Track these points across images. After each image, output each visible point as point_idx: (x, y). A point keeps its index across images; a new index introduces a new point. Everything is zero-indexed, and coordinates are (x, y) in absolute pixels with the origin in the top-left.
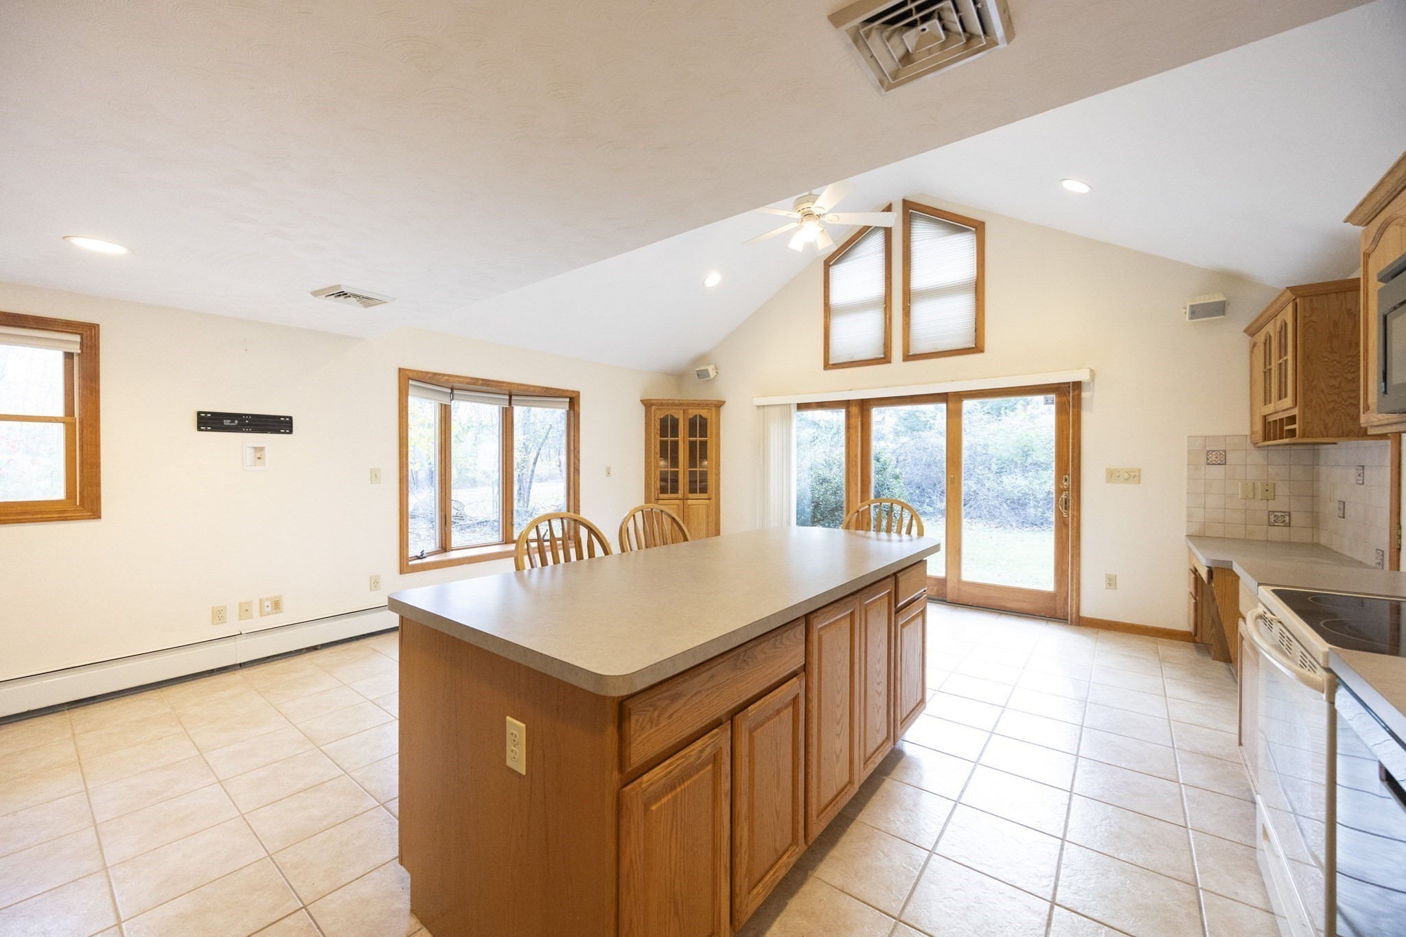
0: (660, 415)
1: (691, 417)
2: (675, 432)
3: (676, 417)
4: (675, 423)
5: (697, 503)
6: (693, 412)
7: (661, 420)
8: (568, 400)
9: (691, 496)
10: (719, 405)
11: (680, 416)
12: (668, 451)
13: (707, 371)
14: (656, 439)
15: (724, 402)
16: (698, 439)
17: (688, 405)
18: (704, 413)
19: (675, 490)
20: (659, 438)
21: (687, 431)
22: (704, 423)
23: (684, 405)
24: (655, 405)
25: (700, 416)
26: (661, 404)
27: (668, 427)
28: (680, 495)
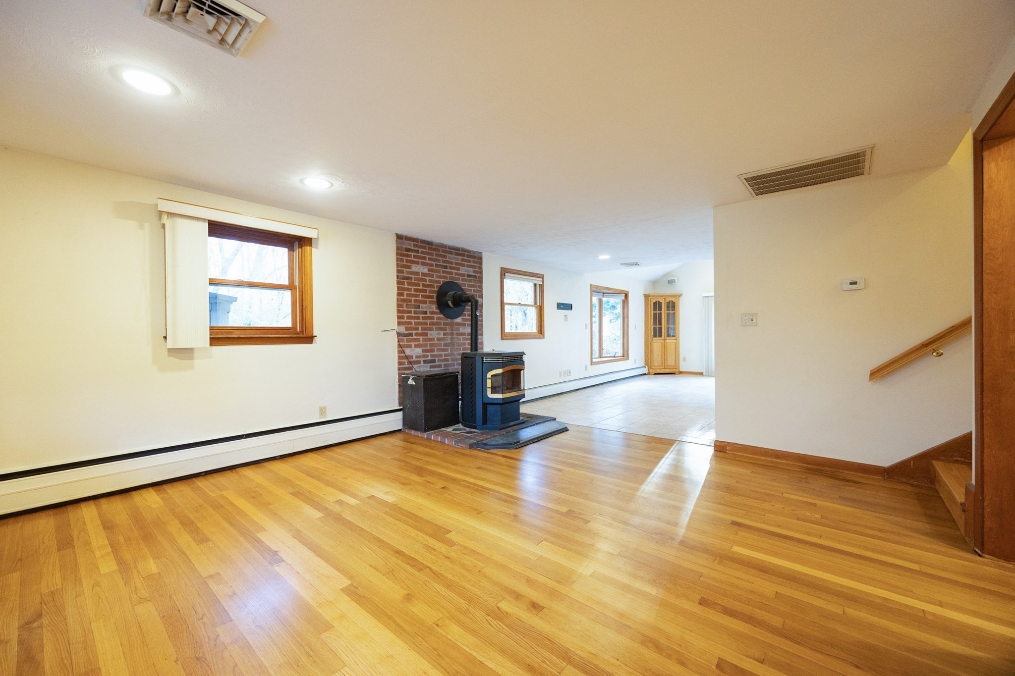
0: (653, 301)
1: (668, 301)
2: (660, 309)
3: (661, 302)
4: (660, 303)
5: (670, 342)
6: (668, 300)
7: (654, 303)
8: (624, 295)
9: (668, 338)
10: (680, 296)
11: (662, 301)
12: (657, 319)
13: (674, 280)
14: (651, 312)
15: (682, 295)
16: (671, 312)
17: (666, 296)
18: (674, 300)
19: (660, 336)
20: (653, 312)
21: (666, 308)
22: (674, 303)
23: (664, 297)
24: (651, 296)
25: (672, 301)
26: (654, 296)
27: (657, 306)
28: (663, 338)
